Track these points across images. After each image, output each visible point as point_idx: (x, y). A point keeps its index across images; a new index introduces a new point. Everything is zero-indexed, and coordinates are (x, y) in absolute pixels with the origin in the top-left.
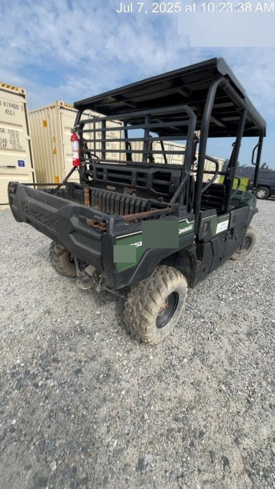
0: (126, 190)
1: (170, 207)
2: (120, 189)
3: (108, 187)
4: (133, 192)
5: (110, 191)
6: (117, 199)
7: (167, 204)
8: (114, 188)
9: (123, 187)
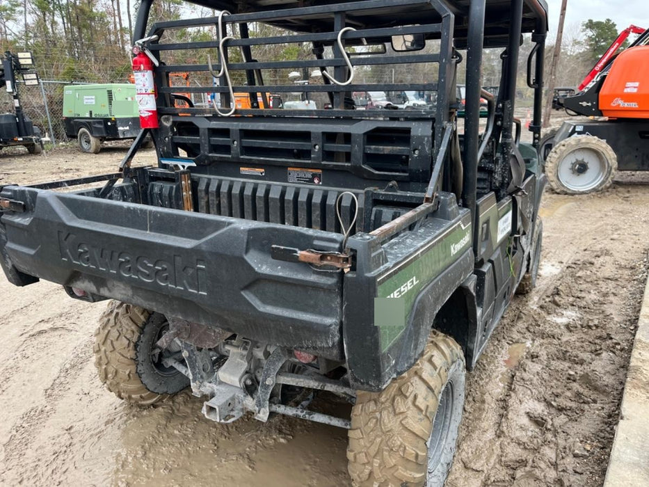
0: (294, 173)
1: (428, 200)
2: (275, 171)
3: (244, 170)
4: (314, 176)
5: (250, 179)
6: (275, 194)
7: (419, 194)
8: (259, 171)
9: (284, 167)
